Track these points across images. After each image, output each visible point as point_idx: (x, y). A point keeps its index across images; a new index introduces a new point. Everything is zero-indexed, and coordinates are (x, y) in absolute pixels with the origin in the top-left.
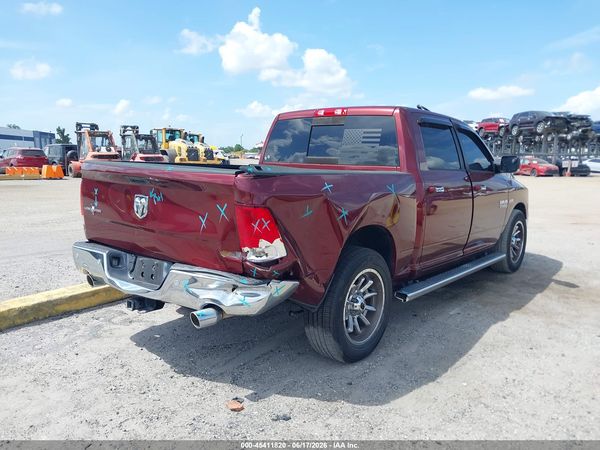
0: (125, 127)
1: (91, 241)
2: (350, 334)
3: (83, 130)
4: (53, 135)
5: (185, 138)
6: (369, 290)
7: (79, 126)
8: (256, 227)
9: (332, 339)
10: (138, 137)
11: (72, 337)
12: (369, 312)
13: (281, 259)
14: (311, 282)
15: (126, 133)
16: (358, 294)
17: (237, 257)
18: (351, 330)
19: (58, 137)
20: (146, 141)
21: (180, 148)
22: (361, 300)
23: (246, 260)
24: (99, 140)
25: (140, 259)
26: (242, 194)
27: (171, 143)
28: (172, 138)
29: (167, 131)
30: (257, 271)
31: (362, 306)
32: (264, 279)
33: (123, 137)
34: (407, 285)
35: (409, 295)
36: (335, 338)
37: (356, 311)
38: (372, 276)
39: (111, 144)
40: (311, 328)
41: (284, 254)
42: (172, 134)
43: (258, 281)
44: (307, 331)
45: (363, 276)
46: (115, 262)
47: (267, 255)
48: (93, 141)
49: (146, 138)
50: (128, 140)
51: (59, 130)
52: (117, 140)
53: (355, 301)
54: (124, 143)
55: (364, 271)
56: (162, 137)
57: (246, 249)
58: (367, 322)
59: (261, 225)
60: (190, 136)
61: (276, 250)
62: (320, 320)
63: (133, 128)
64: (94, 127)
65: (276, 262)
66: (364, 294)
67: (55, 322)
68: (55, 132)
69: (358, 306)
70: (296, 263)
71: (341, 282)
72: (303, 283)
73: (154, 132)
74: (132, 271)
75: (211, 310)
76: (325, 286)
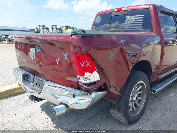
0: (53, 26)
1: (20, 68)
2: (131, 112)
3: (40, 27)
4: (35, 30)
5: (71, 29)
6: (140, 90)
7: (39, 26)
8: (83, 65)
9: (123, 116)
10: (57, 29)
11: (17, 105)
12: (139, 100)
13: (97, 81)
14: (113, 90)
15: (53, 28)
16: (134, 92)
17: (75, 80)
18: (131, 110)
19: (36, 30)
20: (59, 30)
21: (69, 32)
22: (136, 96)
23: (79, 82)
24: (45, 30)
25: (36, 77)
26: (75, 47)
27: (67, 30)
28: (67, 29)
29: (65, 27)
30: (85, 88)
31: (137, 99)
32: (89, 92)
33: (52, 29)
34: (155, 85)
35: (156, 91)
36: (124, 116)
37: (134, 101)
38: (141, 84)
39: (49, 31)
40: (113, 110)
41: (99, 79)
42: (67, 28)
43: (85, 93)
44: (111, 110)
45: (138, 85)
46: (26, 78)
47: (89, 79)
48: (44, 30)
49: (59, 29)
50: (54, 30)
51: (36, 28)
52: (51, 30)
53: (133, 96)
54: (53, 31)
55: (138, 83)
56: (64, 29)
57: (78, 76)
58: (138, 105)
59: (85, 64)
60: (73, 28)
61: (95, 77)
62: (117, 107)
63: (55, 26)
64: (44, 26)
65: (95, 83)
66: (137, 92)
67: (13, 97)
68: (35, 29)
69: (134, 99)
70: (105, 83)
71: (128, 90)
72: (109, 91)
73: (61, 27)
74: (33, 82)
75: (63, 106)
76: (120, 92)
